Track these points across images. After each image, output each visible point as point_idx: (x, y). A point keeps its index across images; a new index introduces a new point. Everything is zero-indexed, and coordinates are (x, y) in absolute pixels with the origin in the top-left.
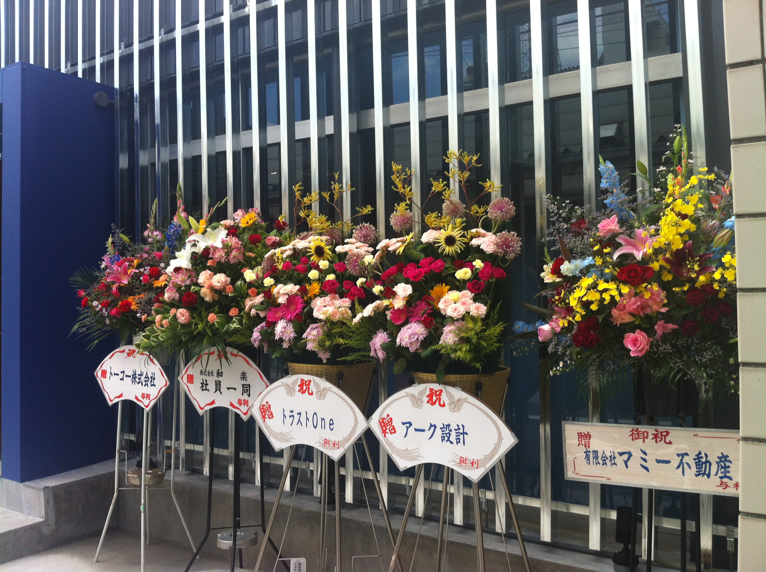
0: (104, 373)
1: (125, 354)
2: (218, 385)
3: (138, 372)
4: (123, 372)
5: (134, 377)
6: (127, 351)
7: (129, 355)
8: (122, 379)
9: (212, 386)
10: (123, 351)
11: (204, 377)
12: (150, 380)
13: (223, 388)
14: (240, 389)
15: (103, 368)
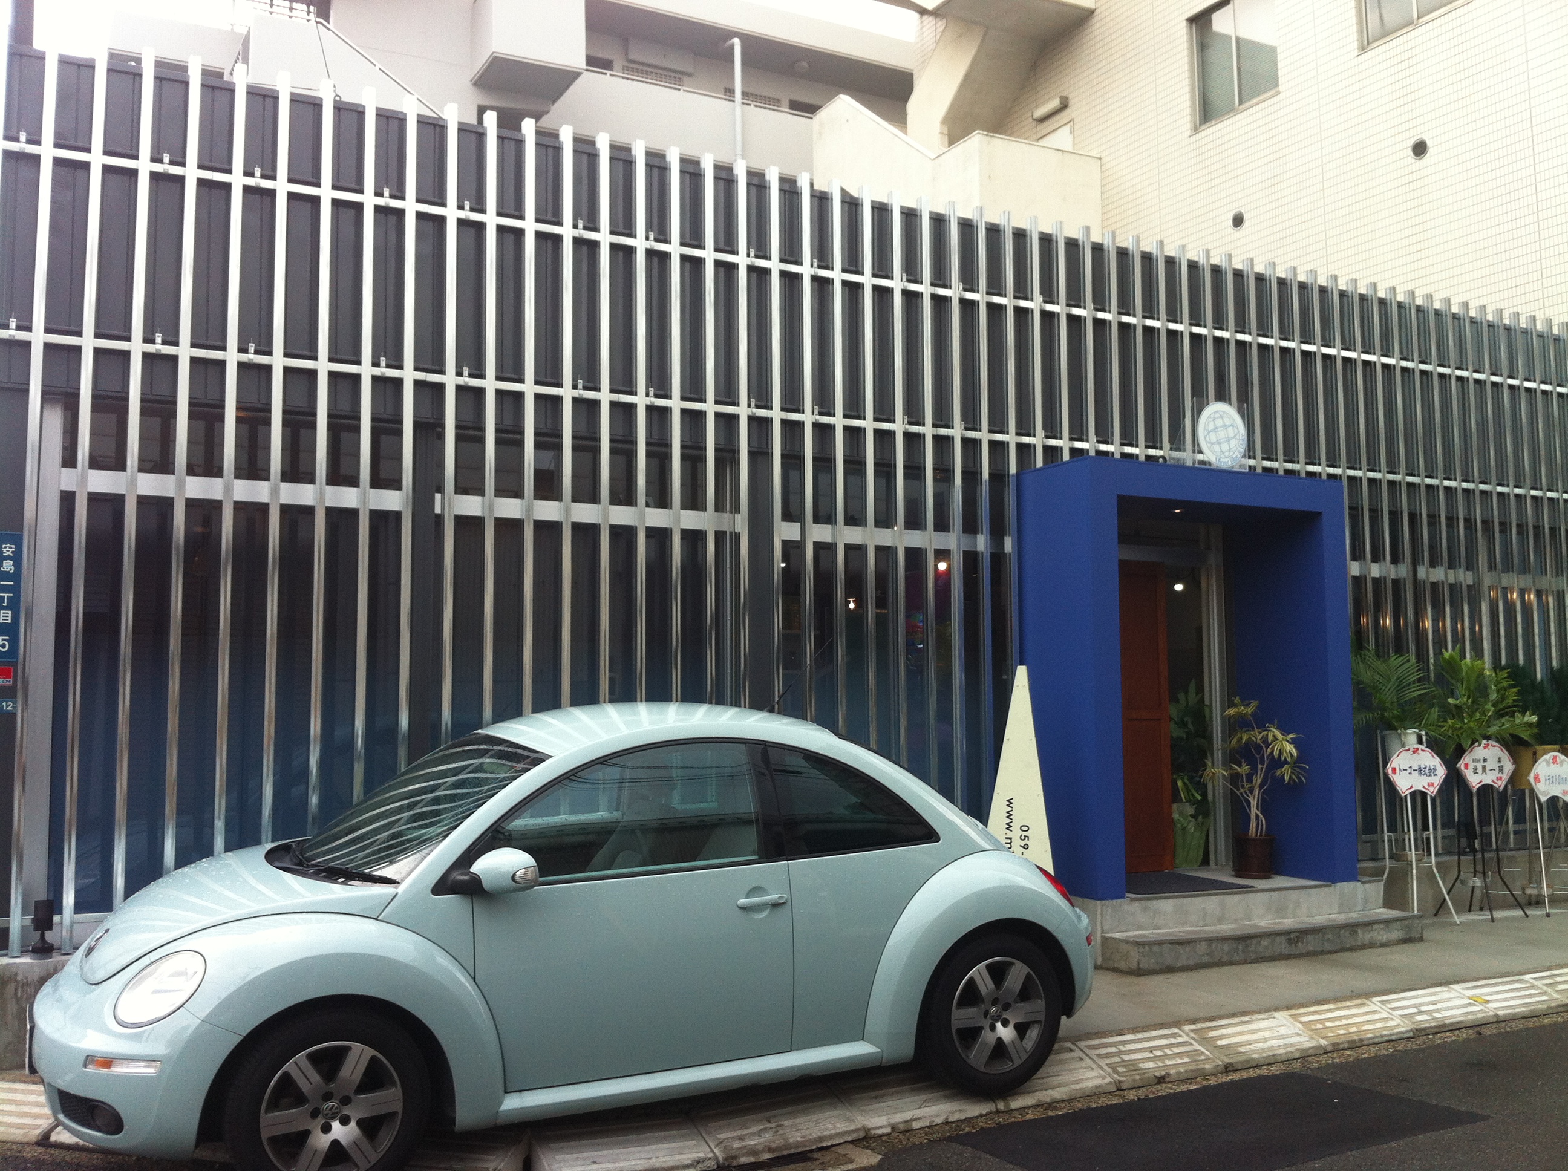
0: (1394, 770)
1: (1410, 752)
2: (1484, 767)
3: (1423, 766)
4: (1410, 767)
5: (1420, 770)
6: (1411, 750)
7: (1414, 752)
8: (1410, 773)
9: (1480, 770)
10: (1409, 750)
11: (1475, 764)
12: (1432, 771)
13: (1487, 771)
14: (1497, 769)
15: (1392, 766)
